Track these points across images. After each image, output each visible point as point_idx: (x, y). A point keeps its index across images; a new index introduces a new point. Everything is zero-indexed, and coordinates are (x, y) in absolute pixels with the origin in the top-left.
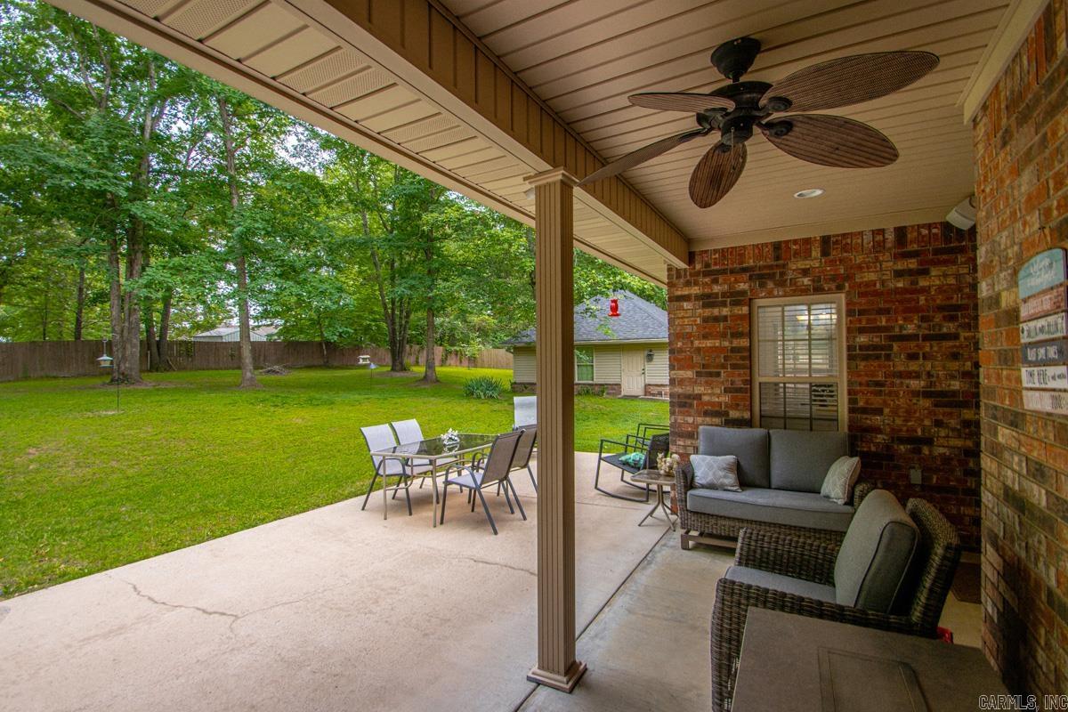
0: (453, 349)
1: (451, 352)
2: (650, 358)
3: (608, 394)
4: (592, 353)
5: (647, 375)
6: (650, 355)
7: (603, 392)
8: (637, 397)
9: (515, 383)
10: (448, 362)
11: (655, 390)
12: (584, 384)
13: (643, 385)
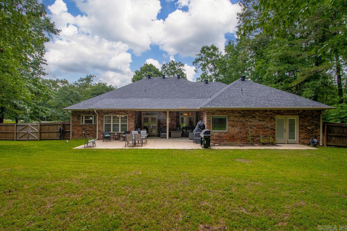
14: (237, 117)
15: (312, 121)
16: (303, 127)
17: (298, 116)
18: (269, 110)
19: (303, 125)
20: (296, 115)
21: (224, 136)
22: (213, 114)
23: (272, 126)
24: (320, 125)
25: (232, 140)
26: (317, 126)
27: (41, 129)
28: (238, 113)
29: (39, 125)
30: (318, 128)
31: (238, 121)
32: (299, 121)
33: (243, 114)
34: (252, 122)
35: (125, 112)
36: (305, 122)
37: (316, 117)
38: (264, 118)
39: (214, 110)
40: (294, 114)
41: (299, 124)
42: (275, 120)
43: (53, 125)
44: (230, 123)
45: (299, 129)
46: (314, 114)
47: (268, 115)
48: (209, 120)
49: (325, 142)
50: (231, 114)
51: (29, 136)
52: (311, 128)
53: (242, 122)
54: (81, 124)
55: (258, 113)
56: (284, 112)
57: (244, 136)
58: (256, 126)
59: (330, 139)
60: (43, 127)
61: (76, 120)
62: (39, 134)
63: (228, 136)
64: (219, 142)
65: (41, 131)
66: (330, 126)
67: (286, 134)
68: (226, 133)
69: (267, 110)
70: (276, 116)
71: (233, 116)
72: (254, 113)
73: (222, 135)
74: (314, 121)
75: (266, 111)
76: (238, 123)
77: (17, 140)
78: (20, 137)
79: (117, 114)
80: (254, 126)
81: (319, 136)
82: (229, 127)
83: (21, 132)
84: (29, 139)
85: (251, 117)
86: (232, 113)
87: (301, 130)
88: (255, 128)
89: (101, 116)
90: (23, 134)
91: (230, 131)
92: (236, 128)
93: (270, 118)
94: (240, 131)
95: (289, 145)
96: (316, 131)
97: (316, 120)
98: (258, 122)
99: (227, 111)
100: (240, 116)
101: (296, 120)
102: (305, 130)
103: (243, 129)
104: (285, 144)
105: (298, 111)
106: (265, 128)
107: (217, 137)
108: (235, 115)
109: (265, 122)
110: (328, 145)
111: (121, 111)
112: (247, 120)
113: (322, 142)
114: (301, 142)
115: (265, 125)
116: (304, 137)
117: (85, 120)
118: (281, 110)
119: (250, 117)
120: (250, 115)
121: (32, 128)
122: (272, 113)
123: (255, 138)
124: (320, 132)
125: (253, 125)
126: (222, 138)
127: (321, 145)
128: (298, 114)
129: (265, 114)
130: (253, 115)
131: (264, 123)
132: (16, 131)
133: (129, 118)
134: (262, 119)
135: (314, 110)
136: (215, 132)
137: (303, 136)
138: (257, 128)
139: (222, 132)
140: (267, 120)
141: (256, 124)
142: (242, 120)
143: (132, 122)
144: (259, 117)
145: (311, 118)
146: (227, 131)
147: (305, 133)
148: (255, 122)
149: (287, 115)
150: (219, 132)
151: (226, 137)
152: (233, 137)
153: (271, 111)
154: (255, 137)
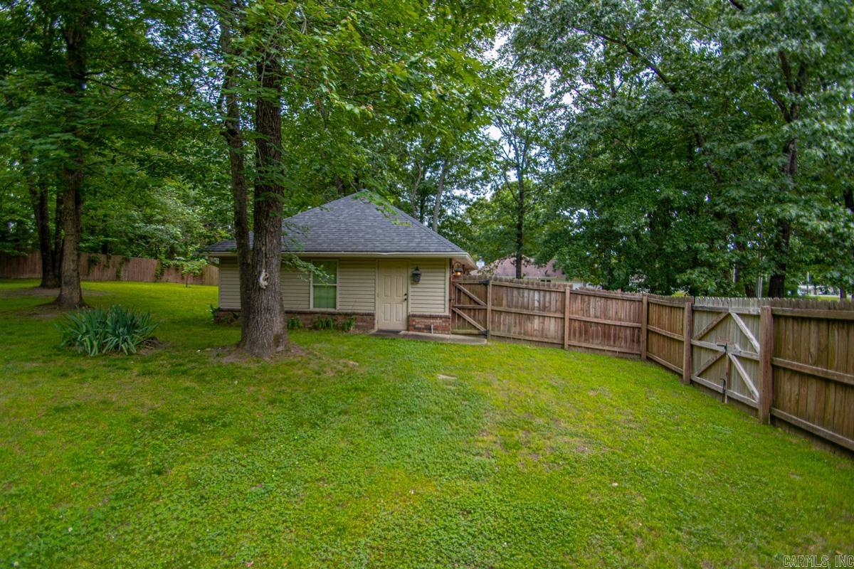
0: (172, 263)
1: (169, 267)
2: (415, 278)
3: (357, 327)
4: (336, 270)
5: (410, 301)
6: (417, 275)
7: (349, 325)
8: (396, 332)
9: (219, 310)
10: (165, 278)
11: (421, 323)
12: (323, 313)
13: (405, 316)
51: (728, 375)
83: (704, 343)
90: (711, 358)
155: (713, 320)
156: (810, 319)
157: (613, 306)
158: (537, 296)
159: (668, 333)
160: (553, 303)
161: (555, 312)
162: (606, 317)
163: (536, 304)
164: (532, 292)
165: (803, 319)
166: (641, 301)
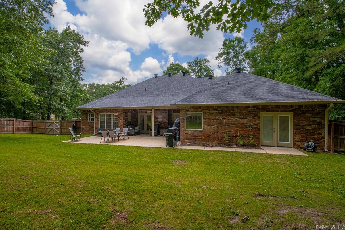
14: (214, 114)
15: (313, 119)
16: (299, 127)
17: (292, 113)
18: (252, 106)
19: (299, 124)
20: (288, 111)
21: (199, 135)
22: (187, 111)
23: (255, 125)
24: (325, 124)
25: (208, 140)
26: (320, 126)
27: (61, 126)
28: (215, 109)
29: (60, 122)
30: (321, 129)
31: (214, 119)
32: (294, 119)
33: (220, 110)
34: (231, 120)
35: (116, 110)
36: (302, 120)
37: (318, 113)
38: (245, 115)
39: (187, 107)
40: (286, 110)
41: (294, 123)
42: (260, 117)
43: (70, 122)
44: (206, 121)
45: (294, 130)
46: (316, 109)
47: (251, 111)
48: (183, 117)
49: (331, 147)
50: (207, 111)
51: (54, 131)
52: (311, 128)
53: (219, 120)
54: (88, 121)
55: (238, 110)
56: (272, 107)
57: (221, 136)
58: (235, 125)
59: (341, 143)
60: (63, 123)
61: (85, 118)
62: (60, 129)
63: (203, 135)
64: (193, 141)
65: (61, 127)
66: (341, 125)
67: (276, 135)
68: (201, 131)
69: (250, 106)
70: (261, 113)
71: (209, 113)
72: (233, 110)
73: (196, 134)
74: (316, 119)
75: (248, 107)
76: (215, 121)
77: (46, 134)
78: (48, 131)
79: (109, 112)
80: (233, 125)
81: (324, 138)
82: (205, 125)
83: (49, 127)
84: (54, 133)
85: (230, 114)
86: (207, 109)
87: (296, 130)
88: (234, 127)
89: (97, 114)
90: (50, 129)
91: (205, 130)
92: (212, 126)
93: (253, 115)
94: (217, 130)
95: (278, 148)
96: (319, 131)
97: (319, 118)
98: (239, 120)
99: (202, 108)
100: (216, 113)
101: (289, 118)
102: (302, 131)
103: (221, 128)
104: (274, 146)
105: (292, 106)
106: (247, 127)
107: (191, 136)
108: (211, 112)
109: (247, 120)
110: (335, 151)
111: (113, 110)
112: (225, 117)
113: (328, 147)
114: (295, 145)
115: (247, 124)
116: (300, 140)
117: (91, 118)
118: (268, 106)
119: (228, 114)
120: (228, 111)
121: (56, 124)
122: (255, 109)
123: (235, 139)
124: (324, 133)
125: (231, 123)
126: (197, 137)
127: (326, 150)
128: (292, 109)
129: (246, 110)
130: (232, 112)
131: (245, 121)
132: (46, 126)
133: (119, 116)
134: (243, 116)
135: (315, 105)
136: (189, 130)
137: (298, 137)
138: (237, 127)
139: (196, 131)
140: (249, 118)
141: (235, 122)
142: (219, 117)
143: (122, 119)
144: (239, 114)
145: (311, 115)
146: (202, 130)
147: (302, 134)
148: (234, 120)
149: (276, 111)
150: (193, 131)
151: (200, 136)
152: (209, 136)
153: (254, 107)
154: (234, 137)
155: (50, 123)
156: (65, 122)
157: (25, 123)
158: (6, 122)
159: (40, 127)
160: (10, 123)
161: (11, 125)
162: (24, 125)
163: (6, 124)
164: (4, 121)
165: (64, 122)
166: (31, 122)
